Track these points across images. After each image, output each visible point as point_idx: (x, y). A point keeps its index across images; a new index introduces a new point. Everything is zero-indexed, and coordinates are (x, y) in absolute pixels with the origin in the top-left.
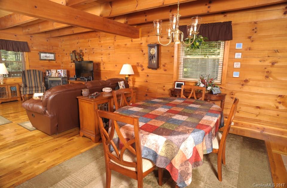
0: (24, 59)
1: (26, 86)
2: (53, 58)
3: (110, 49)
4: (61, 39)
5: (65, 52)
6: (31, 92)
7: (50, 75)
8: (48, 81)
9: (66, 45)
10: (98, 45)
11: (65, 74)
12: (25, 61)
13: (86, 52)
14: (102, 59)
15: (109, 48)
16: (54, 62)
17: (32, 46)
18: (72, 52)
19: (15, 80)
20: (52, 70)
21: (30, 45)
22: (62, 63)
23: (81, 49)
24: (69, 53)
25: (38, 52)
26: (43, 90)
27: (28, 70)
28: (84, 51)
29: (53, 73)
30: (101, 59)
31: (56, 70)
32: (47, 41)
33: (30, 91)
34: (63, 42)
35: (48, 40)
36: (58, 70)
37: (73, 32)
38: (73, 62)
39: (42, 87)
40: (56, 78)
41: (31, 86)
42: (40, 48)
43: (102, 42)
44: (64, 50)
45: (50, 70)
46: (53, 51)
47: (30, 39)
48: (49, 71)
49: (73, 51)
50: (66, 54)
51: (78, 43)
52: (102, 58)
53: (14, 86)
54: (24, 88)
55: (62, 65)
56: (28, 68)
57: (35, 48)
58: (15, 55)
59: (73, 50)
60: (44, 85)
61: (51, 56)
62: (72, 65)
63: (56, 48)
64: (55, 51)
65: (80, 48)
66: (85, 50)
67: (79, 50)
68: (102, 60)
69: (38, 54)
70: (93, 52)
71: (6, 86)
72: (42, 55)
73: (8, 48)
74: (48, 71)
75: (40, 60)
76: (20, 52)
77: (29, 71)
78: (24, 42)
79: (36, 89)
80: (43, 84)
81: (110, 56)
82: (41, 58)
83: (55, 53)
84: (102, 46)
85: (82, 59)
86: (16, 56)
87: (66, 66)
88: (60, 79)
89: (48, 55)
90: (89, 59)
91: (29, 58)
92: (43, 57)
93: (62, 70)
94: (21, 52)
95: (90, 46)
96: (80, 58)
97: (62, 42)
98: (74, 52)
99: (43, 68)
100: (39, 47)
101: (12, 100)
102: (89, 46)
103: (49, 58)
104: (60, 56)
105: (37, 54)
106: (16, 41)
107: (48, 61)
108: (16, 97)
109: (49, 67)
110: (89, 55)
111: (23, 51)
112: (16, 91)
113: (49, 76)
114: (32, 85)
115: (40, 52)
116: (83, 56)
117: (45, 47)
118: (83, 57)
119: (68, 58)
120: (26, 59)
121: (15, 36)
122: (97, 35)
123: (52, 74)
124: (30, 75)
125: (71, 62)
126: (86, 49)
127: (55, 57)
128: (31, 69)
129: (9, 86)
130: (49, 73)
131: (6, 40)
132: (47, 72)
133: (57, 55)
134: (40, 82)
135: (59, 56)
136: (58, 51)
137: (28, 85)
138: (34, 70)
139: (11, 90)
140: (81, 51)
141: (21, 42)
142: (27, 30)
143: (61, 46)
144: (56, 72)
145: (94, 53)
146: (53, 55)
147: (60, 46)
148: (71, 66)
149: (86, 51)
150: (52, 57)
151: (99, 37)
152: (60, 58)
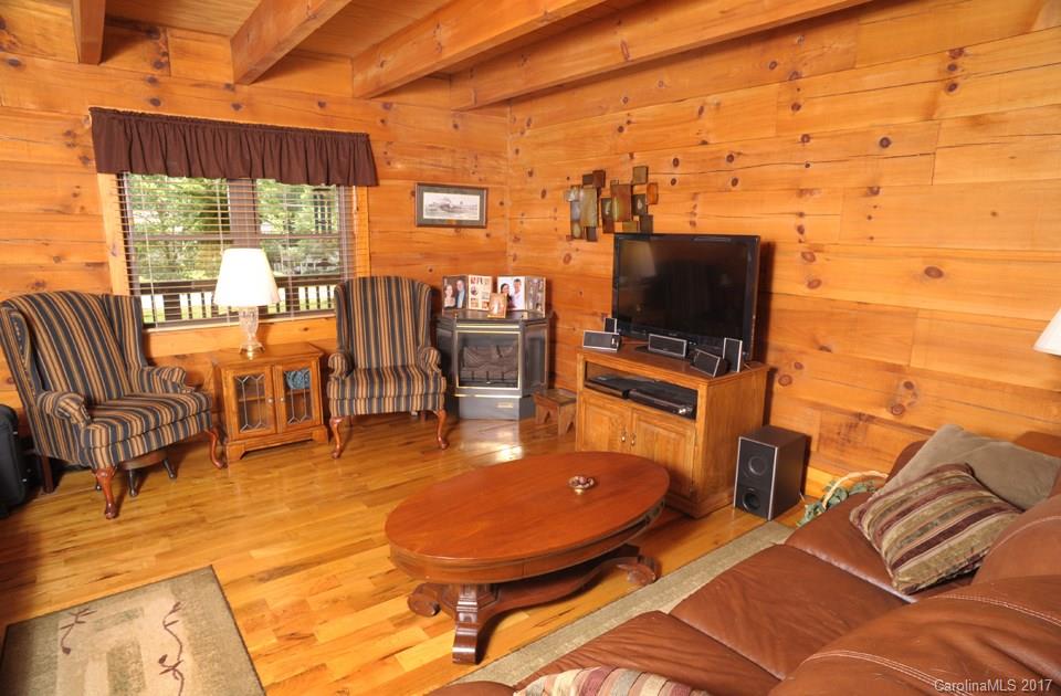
0: (351, 221)
1: (351, 365)
2: (475, 217)
3: (888, 151)
4: (518, 117)
5: (536, 184)
6: (375, 401)
7: (460, 305)
8: (451, 339)
9: (542, 145)
10: (771, 132)
11: (535, 298)
12: (353, 233)
13: (673, 182)
14: (804, 222)
15: (876, 149)
16: (480, 233)
17: (389, 154)
18: (580, 182)
19: (306, 329)
20: (470, 277)
21: (378, 149)
22: (517, 240)
23: (639, 159)
24: (561, 188)
25: (411, 184)
26: (435, 393)
27: (364, 279)
28: (661, 175)
29: (474, 292)
30: (795, 221)
31: (490, 278)
32: (456, 126)
33: (370, 398)
34: (528, 133)
35: (459, 122)
36: (501, 281)
37: (626, 57)
38: (581, 238)
39: (427, 377)
40: (492, 321)
41: (374, 366)
42: (421, 163)
43: (814, 110)
44: (531, 174)
45: (464, 279)
46: (475, 178)
47: (383, 121)
48: (460, 282)
49: (584, 176)
50: (544, 194)
51: (621, 129)
52: (801, 215)
53: (300, 366)
54: (343, 383)
55: (512, 249)
56: (362, 270)
57: (399, 166)
58: (316, 203)
59: (588, 170)
60: (439, 366)
61: (467, 206)
62: (574, 255)
63: (494, 163)
64: (486, 180)
65: (632, 156)
66: (669, 168)
67: (628, 168)
68: (801, 230)
69: (413, 194)
70: (726, 179)
71: (267, 370)
72: (430, 198)
73: (285, 169)
74: (453, 281)
75: (420, 225)
76: (333, 187)
77: (368, 283)
78: (357, 135)
79: (400, 387)
80: (434, 355)
81: (875, 200)
82: (425, 217)
83: (487, 189)
84: (806, 138)
85: (647, 219)
86: (316, 210)
87: (535, 255)
88: (513, 329)
89: (455, 199)
90: (693, 224)
91: (371, 218)
92: (433, 211)
93: (522, 279)
94: (338, 185)
95: (712, 139)
96: (634, 211)
97: (522, 133)
98: (596, 179)
99: (429, 265)
100: (418, 160)
101: (289, 438)
102: (704, 143)
103: (456, 217)
104: (508, 202)
105: (409, 195)
106: (323, 132)
107: (452, 231)
108: (309, 423)
109: (454, 259)
110: (695, 196)
111: (348, 181)
112: (308, 394)
113: (456, 306)
114: (378, 363)
115: (419, 184)
116: (655, 203)
117: (446, 160)
118: (652, 210)
119: (549, 212)
120: (359, 224)
121: (318, 109)
122: (774, 65)
123: (471, 296)
124: (371, 308)
125: (572, 237)
126: (676, 163)
127: (485, 208)
128: (379, 272)
129: (280, 368)
130: (456, 294)
131: (282, 128)
132: (449, 289)
133: (494, 199)
134: (418, 344)
135: (502, 204)
136: (501, 178)
137: (361, 362)
138: (389, 278)
139: (287, 388)
140: (642, 173)
141: (343, 134)
142: (373, 71)
143: (517, 151)
144: (489, 289)
145: (735, 182)
146: (473, 200)
147: (510, 154)
148: (568, 259)
149: (678, 173)
150: (473, 208)
151: (796, 75)
152: (508, 215)
